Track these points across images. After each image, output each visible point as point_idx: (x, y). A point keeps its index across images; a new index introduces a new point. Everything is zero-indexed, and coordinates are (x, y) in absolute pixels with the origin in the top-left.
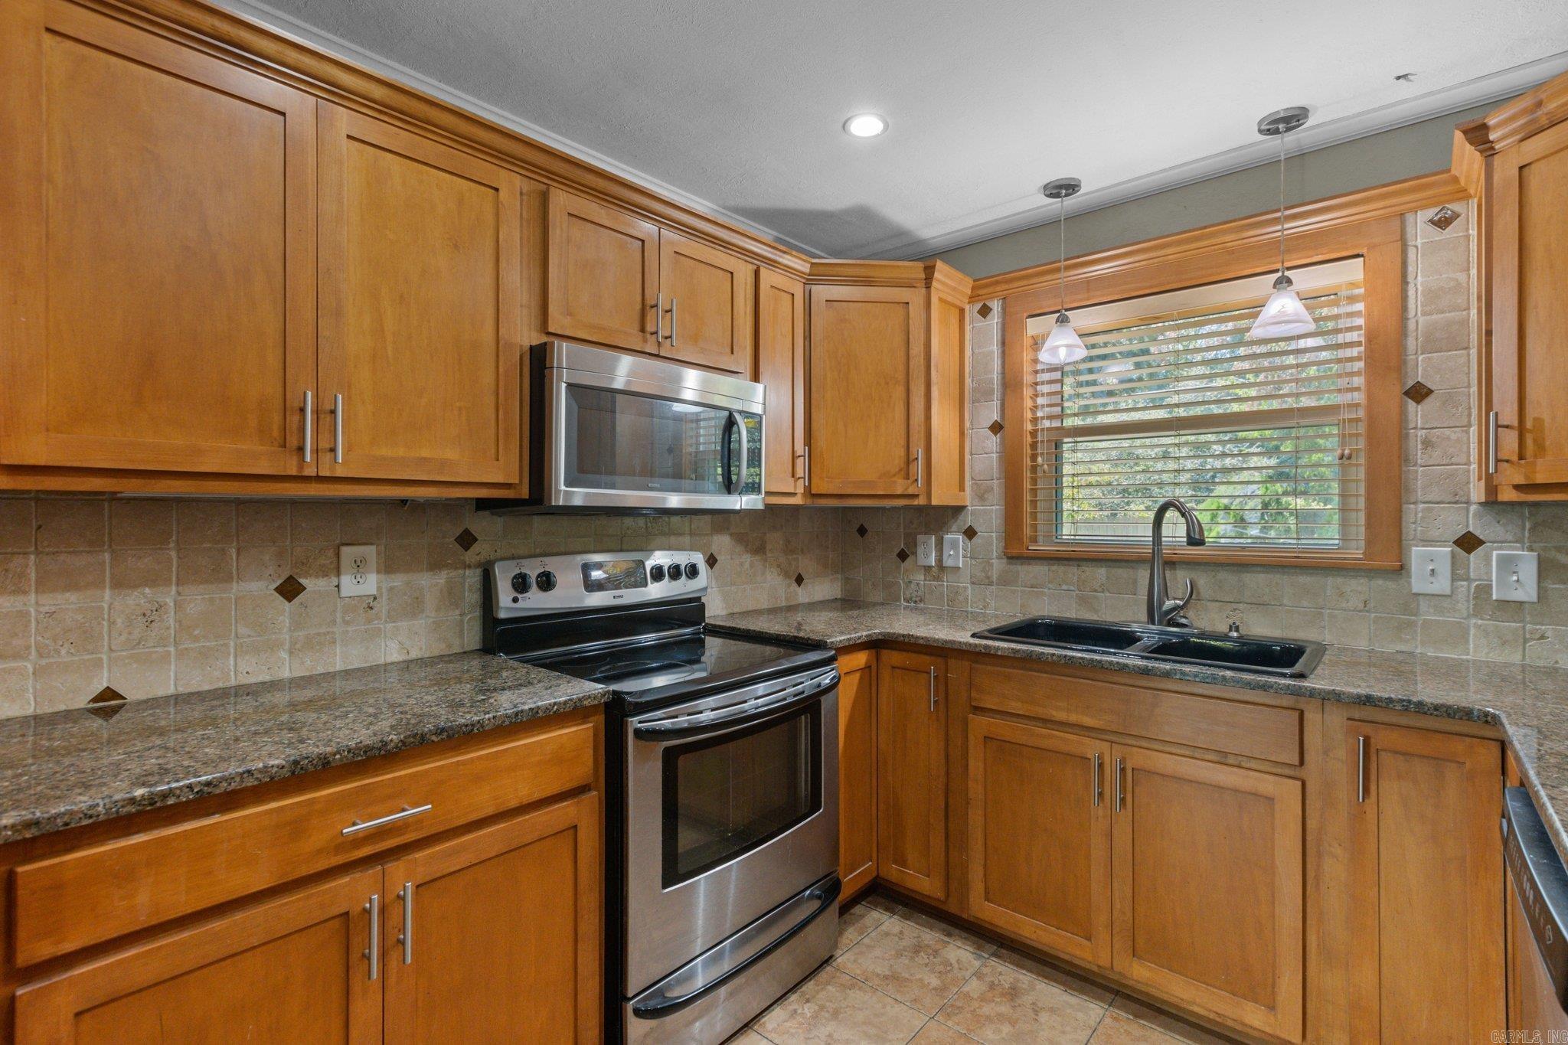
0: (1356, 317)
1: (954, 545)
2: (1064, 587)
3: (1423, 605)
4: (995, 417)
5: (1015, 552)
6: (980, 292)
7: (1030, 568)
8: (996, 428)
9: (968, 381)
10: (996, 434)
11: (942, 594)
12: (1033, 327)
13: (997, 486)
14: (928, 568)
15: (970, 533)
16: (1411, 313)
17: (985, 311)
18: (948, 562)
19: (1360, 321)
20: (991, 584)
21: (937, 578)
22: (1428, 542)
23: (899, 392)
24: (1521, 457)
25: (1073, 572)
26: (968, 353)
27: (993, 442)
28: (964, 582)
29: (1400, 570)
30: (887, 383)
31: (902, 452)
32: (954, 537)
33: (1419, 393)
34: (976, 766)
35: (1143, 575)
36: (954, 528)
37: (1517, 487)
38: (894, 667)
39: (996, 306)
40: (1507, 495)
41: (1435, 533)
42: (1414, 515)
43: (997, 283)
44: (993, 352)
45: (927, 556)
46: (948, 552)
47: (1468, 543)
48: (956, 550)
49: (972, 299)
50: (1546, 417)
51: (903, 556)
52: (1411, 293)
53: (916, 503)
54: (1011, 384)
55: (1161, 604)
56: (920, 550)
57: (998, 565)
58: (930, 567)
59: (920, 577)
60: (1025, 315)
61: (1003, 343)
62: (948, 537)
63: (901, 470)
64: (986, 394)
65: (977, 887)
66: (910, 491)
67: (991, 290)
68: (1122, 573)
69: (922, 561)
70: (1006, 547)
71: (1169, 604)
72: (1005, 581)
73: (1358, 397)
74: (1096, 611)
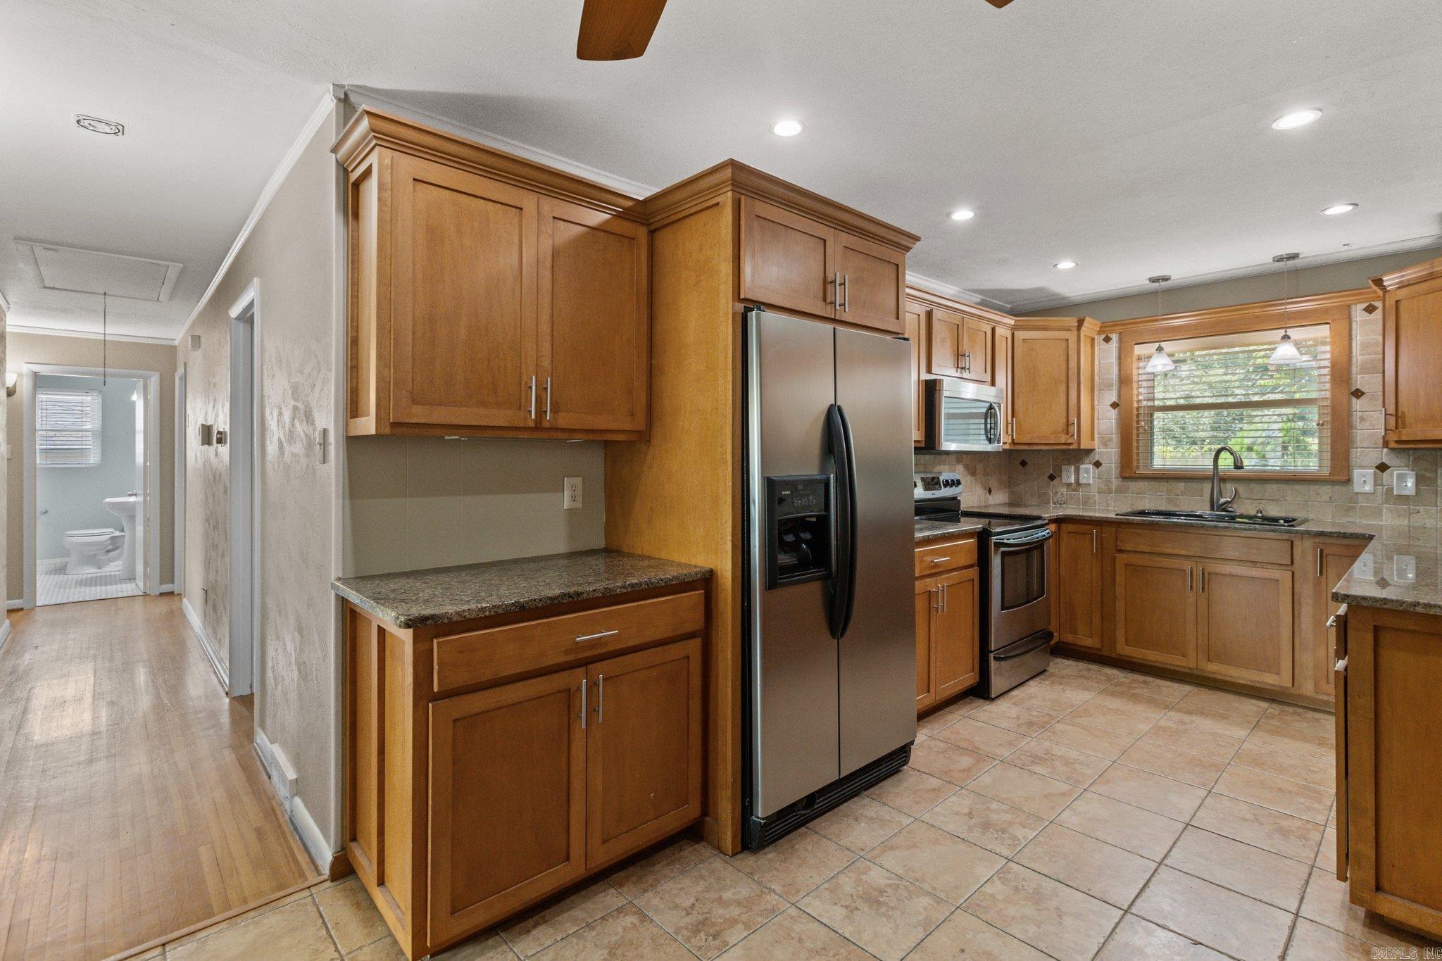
0: (1326, 353)
1: (1087, 471)
2: (1158, 494)
3: (1360, 498)
4: (1114, 399)
5: (1127, 475)
6: (1105, 329)
7: (1137, 484)
8: (1114, 405)
9: (1096, 378)
10: (1114, 409)
11: (1078, 499)
12: (1139, 350)
13: (1115, 439)
14: (1069, 485)
15: (1097, 464)
16: (1354, 355)
17: (1107, 340)
18: (1082, 481)
19: (1328, 356)
20: (1111, 492)
21: (1075, 490)
22: (1362, 467)
23: (1062, 388)
24: (1397, 428)
25: (1164, 486)
26: (1096, 362)
27: (1113, 413)
28: (1094, 492)
29: (1348, 481)
30: (1056, 383)
31: (1065, 420)
32: (1087, 468)
33: (1358, 394)
34: (1120, 579)
35: (1207, 487)
36: (1087, 461)
37: (1396, 442)
38: (1070, 532)
39: (1115, 337)
40: (1393, 445)
41: (1365, 463)
42: (1356, 454)
43: (1117, 325)
44: (1112, 363)
45: (1069, 477)
46: (1083, 475)
47: (1382, 467)
48: (1088, 473)
49: (1099, 333)
50: (1406, 411)
51: (1052, 478)
52: (1354, 344)
53: (1071, 447)
54: (1125, 381)
55: (1218, 501)
56: (1064, 474)
57: (1115, 482)
58: (1071, 484)
59: (1064, 490)
60: (1134, 343)
61: (1120, 358)
62: (1082, 467)
63: (1063, 430)
64: (1109, 386)
65: (1121, 640)
66: (1069, 441)
67: (1113, 328)
68: (1194, 485)
69: (1065, 479)
70: (1121, 472)
71: (1222, 500)
72: (1119, 491)
73: (1328, 394)
74: (1178, 506)
